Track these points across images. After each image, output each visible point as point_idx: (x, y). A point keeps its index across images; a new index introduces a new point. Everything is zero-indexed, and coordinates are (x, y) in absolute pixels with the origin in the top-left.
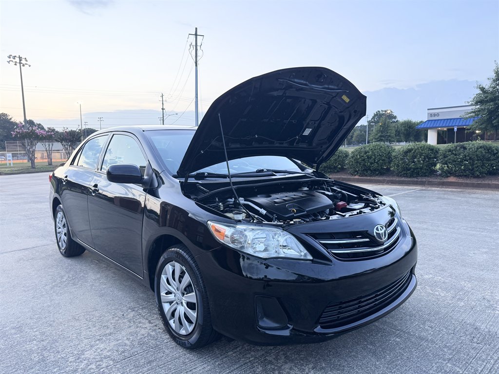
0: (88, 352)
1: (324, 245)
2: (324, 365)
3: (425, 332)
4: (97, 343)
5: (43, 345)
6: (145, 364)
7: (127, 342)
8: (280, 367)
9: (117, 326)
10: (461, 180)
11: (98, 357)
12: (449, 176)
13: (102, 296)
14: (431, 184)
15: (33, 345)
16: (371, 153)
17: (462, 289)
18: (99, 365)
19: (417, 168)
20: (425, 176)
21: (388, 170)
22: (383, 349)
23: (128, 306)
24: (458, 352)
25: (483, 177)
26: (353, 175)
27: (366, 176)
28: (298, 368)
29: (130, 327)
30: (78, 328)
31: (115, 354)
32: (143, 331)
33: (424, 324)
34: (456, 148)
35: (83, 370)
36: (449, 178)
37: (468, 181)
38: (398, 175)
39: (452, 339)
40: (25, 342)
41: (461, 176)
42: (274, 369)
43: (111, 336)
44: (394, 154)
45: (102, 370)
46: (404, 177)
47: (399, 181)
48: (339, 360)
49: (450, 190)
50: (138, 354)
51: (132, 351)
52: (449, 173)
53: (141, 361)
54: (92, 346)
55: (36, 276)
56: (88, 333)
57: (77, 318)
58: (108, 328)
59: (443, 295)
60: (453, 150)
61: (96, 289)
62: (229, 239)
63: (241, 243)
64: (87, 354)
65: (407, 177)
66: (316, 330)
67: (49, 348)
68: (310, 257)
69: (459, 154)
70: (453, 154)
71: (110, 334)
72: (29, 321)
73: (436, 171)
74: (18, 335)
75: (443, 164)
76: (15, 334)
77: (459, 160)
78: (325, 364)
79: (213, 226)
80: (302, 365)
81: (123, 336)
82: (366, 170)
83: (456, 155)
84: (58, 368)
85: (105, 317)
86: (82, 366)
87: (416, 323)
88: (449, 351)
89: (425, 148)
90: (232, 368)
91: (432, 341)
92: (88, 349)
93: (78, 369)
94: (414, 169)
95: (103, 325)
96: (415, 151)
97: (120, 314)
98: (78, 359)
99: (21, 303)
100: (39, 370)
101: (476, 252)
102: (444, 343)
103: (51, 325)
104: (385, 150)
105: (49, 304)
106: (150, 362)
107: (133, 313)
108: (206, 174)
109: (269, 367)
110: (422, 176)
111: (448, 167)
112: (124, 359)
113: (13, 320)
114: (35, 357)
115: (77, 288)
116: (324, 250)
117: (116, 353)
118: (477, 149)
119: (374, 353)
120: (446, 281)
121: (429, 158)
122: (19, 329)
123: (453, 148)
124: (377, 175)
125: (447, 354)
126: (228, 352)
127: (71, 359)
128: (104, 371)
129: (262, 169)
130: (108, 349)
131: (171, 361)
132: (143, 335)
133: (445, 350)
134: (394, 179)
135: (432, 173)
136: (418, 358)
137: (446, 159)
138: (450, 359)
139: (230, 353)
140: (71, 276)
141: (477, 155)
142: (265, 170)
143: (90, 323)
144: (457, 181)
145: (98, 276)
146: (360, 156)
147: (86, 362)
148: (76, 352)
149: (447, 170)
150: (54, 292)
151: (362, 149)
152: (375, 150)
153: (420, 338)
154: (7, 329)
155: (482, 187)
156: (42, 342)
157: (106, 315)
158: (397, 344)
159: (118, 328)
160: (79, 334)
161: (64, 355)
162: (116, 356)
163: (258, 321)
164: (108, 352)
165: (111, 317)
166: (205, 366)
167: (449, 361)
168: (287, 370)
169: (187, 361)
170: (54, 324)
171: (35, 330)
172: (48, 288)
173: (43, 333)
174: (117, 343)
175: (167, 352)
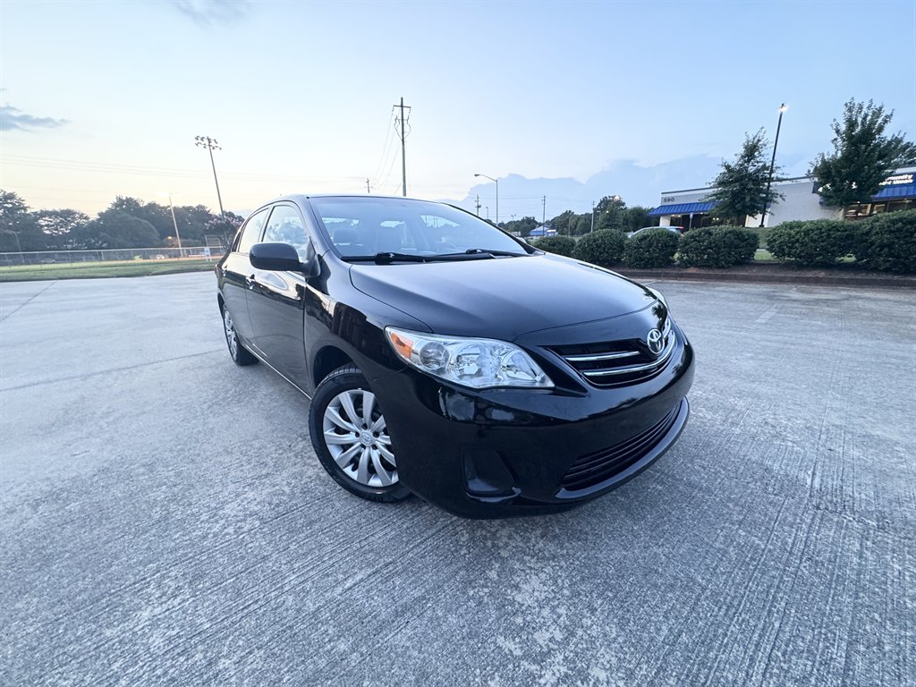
0: (230, 505)
1: (575, 365)
2: (557, 531)
3: (696, 476)
4: (246, 490)
5: (173, 493)
6: (303, 526)
7: (287, 489)
8: (494, 534)
9: (279, 463)
10: (703, 272)
11: (241, 514)
12: (689, 267)
13: (269, 417)
14: (668, 276)
15: (159, 494)
16: (600, 241)
17: (734, 410)
18: (239, 528)
19: (652, 259)
20: (661, 267)
21: (619, 260)
22: (641, 502)
23: (300, 432)
24: (750, 510)
25: (729, 267)
28: (521, 536)
29: (295, 464)
30: (227, 465)
32: (310, 472)
33: (692, 462)
35: (215, 535)
36: (688, 269)
37: (711, 272)
39: (736, 486)
40: (151, 487)
41: (703, 267)
42: (485, 538)
43: (267, 479)
45: (241, 537)
48: (579, 523)
50: (297, 509)
51: (291, 504)
52: (689, 263)
53: (299, 522)
54: (237, 496)
56: (238, 473)
57: (230, 450)
58: (266, 465)
59: (709, 417)
61: (264, 408)
62: (418, 357)
63: (438, 362)
64: (229, 510)
66: (558, 496)
67: (179, 498)
68: (550, 384)
69: (703, 242)
70: (696, 241)
71: (267, 475)
72: (167, 455)
73: (674, 261)
74: (146, 477)
75: (684, 253)
76: (143, 474)
77: (702, 248)
78: (559, 529)
79: (393, 336)
80: (526, 530)
81: (283, 481)
83: (699, 242)
84: (181, 533)
85: (266, 448)
86: (216, 528)
87: (681, 461)
88: (737, 508)
90: (425, 535)
91: (708, 491)
92: (231, 500)
93: (209, 534)
94: (649, 259)
95: (261, 461)
97: (286, 444)
98: (213, 517)
100: (155, 536)
101: (738, 357)
102: (727, 493)
103: (193, 460)
104: (616, 238)
105: (201, 429)
106: (311, 523)
107: (304, 442)
108: (392, 255)
109: (479, 534)
110: (657, 267)
111: (688, 256)
112: (277, 518)
113: (147, 453)
114: (156, 513)
115: (241, 406)
116: (573, 373)
117: (267, 507)
118: (726, 234)
119: (629, 511)
120: (710, 397)
121: (667, 247)
122: (150, 467)
125: (734, 513)
126: (421, 507)
127: (204, 517)
129: (474, 249)
130: (258, 500)
131: (340, 522)
132: (310, 477)
133: (731, 505)
135: (670, 263)
136: (693, 519)
137: (687, 247)
138: (740, 523)
139: (424, 509)
140: (238, 390)
141: (724, 242)
142: (478, 251)
143: (245, 458)
144: (698, 272)
145: (271, 390)
147: (223, 521)
148: (213, 505)
149: (687, 260)
150: (211, 412)
152: (605, 237)
153: (690, 484)
154: (136, 466)
155: (726, 279)
156: (173, 488)
157: (268, 446)
158: (659, 494)
159: (278, 467)
160: (226, 475)
161: (197, 510)
162: (266, 511)
163: (467, 484)
164: (256, 505)
165: (274, 448)
166: (388, 530)
167: (740, 525)
168: (505, 540)
169: (364, 520)
170: (198, 459)
171: (170, 469)
172: (205, 406)
173: (178, 475)
174: (274, 489)
175: (338, 505)
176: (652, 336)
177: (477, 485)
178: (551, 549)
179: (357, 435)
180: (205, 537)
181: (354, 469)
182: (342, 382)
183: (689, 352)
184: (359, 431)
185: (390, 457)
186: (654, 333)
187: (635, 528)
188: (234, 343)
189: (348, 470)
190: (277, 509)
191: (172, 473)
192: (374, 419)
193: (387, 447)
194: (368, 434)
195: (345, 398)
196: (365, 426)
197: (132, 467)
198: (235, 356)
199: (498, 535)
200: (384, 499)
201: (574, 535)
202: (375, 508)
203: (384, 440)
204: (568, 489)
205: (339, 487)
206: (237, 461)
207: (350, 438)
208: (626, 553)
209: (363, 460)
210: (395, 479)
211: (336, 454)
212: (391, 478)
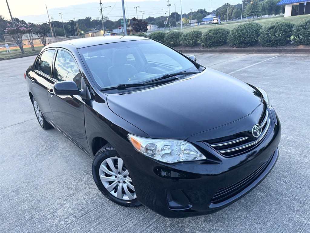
1: (216, 148)
2: (211, 218)
3: (281, 187)
4: (65, 202)
5: (32, 205)
6: (95, 220)
7: (84, 201)
9: (77, 187)
10: (307, 48)
11: (65, 215)
12: (300, 45)
13: (67, 162)
14: (286, 51)
15: (25, 206)
16: (245, 31)
17: (307, 147)
18: (66, 222)
19: (277, 40)
20: (282, 46)
21: (256, 42)
22: (252, 202)
23: (84, 170)
24: (304, 204)
26: (232, 47)
27: (241, 47)
28: (194, 221)
29: (85, 188)
30: (53, 190)
31: (76, 212)
32: (93, 192)
33: (280, 179)
34: (307, 23)
35: (56, 225)
36: (299, 46)
38: (263, 46)
39: (299, 192)
40: (20, 202)
41: (308, 44)
42: (178, 223)
43: (73, 196)
44: (261, 30)
45: (68, 226)
46: (267, 46)
47: (264, 50)
49: (299, 55)
50: (90, 211)
51: (87, 209)
52: (300, 42)
54: (62, 205)
55: (26, 146)
56: (59, 194)
57: (52, 181)
58: (71, 189)
59: (293, 153)
60: (304, 26)
61: (64, 156)
62: (144, 149)
64: (60, 212)
65: (269, 47)
66: (209, 207)
67: (35, 208)
68: (204, 157)
70: (304, 28)
71: (73, 194)
72: (23, 185)
73: (290, 41)
75: (296, 36)
76: (15, 196)
77: (308, 33)
78: (213, 217)
79: (132, 138)
82: (241, 43)
83: (306, 29)
84: (41, 225)
85: (70, 180)
86: (56, 222)
87: (275, 179)
88: (297, 204)
89: (284, 24)
90: (151, 222)
91: (286, 195)
92: (59, 208)
93: (53, 225)
94: (275, 41)
95: (69, 187)
96: (277, 27)
97: (79, 177)
98: (53, 216)
99: (17, 170)
100: (30, 226)
102: (294, 196)
103: (36, 188)
104: (255, 28)
105: (35, 170)
106: (99, 218)
107: (87, 176)
109: (175, 221)
110: (280, 46)
111: (299, 38)
112: (82, 216)
113: (13, 184)
114: (27, 215)
115: (52, 155)
116: (214, 153)
119: (246, 207)
120: (296, 140)
121: (286, 32)
122: (17, 192)
123: (304, 23)
124: (249, 46)
125: (296, 206)
127: (49, 217)
128: (69, 226)
129: (167, 74)
130: (72, 207)
131: (111, 217)
132: (94, 195)
133: (295, 202)
134: (260, 49)
136: (276, 210)
137: (298, 32)
138: (298, 211)
140: (48, 145)
143: (60, 185)
144: (304, 48)
145: (65, 145)
146: (237, 33)
147: (58, 219)
148: (52, 211)
149: (298, 40)
150: (38, 160)
151: (239, 27)
152: (248, 28)
153: (278, 192)
154: (10, 192)
156: (31, 203)
157: (70, 178)
158: (261, 198)
159: (78, 190)
160: (54, 195)
161: (45, 213)
162: (77, 213)
163: (168, 203)
164: (71, 210)
165: (73, 180)
166: (134, 220)
167: (297, 212)
168: (187, 223)
169: (122, 216)
170: (38, 187)
171: (26, 192)
172: (34, 156)
173: (31, 195)
174: (78, 202)
175: (109, 209)
176: (254, 129)
177: (173, 204)
178: (208, 227)
179: (116, 177)
180: (52, 227)
181: (115, 192)
182: (108, 154)
183: (277, 129)
184: (117, 175)
185: (132, 187)
186: (256, 127)
187: (248, 216)
188: (41, 119)
189: (112, 193)
190: (81, 212)
191: (28, 195)
192: (124, 170)
193: (131, 183)
194: (121, 177)
195: (109, 161)
196: (119, 173)
197: (8, 192)
198: (42, 124)
199: (184, 221)
200: (130, 206)
201: (219, 220)
202: (127, 209)
203: (128, 180)
204: (214, 203)
205: (108, 200)
206: (57, 187)
207: (112, 178)
208: (242, 228)
209: (120, 188)
210: (135, 196)
211: (106, 186)
212: (133, 197)
